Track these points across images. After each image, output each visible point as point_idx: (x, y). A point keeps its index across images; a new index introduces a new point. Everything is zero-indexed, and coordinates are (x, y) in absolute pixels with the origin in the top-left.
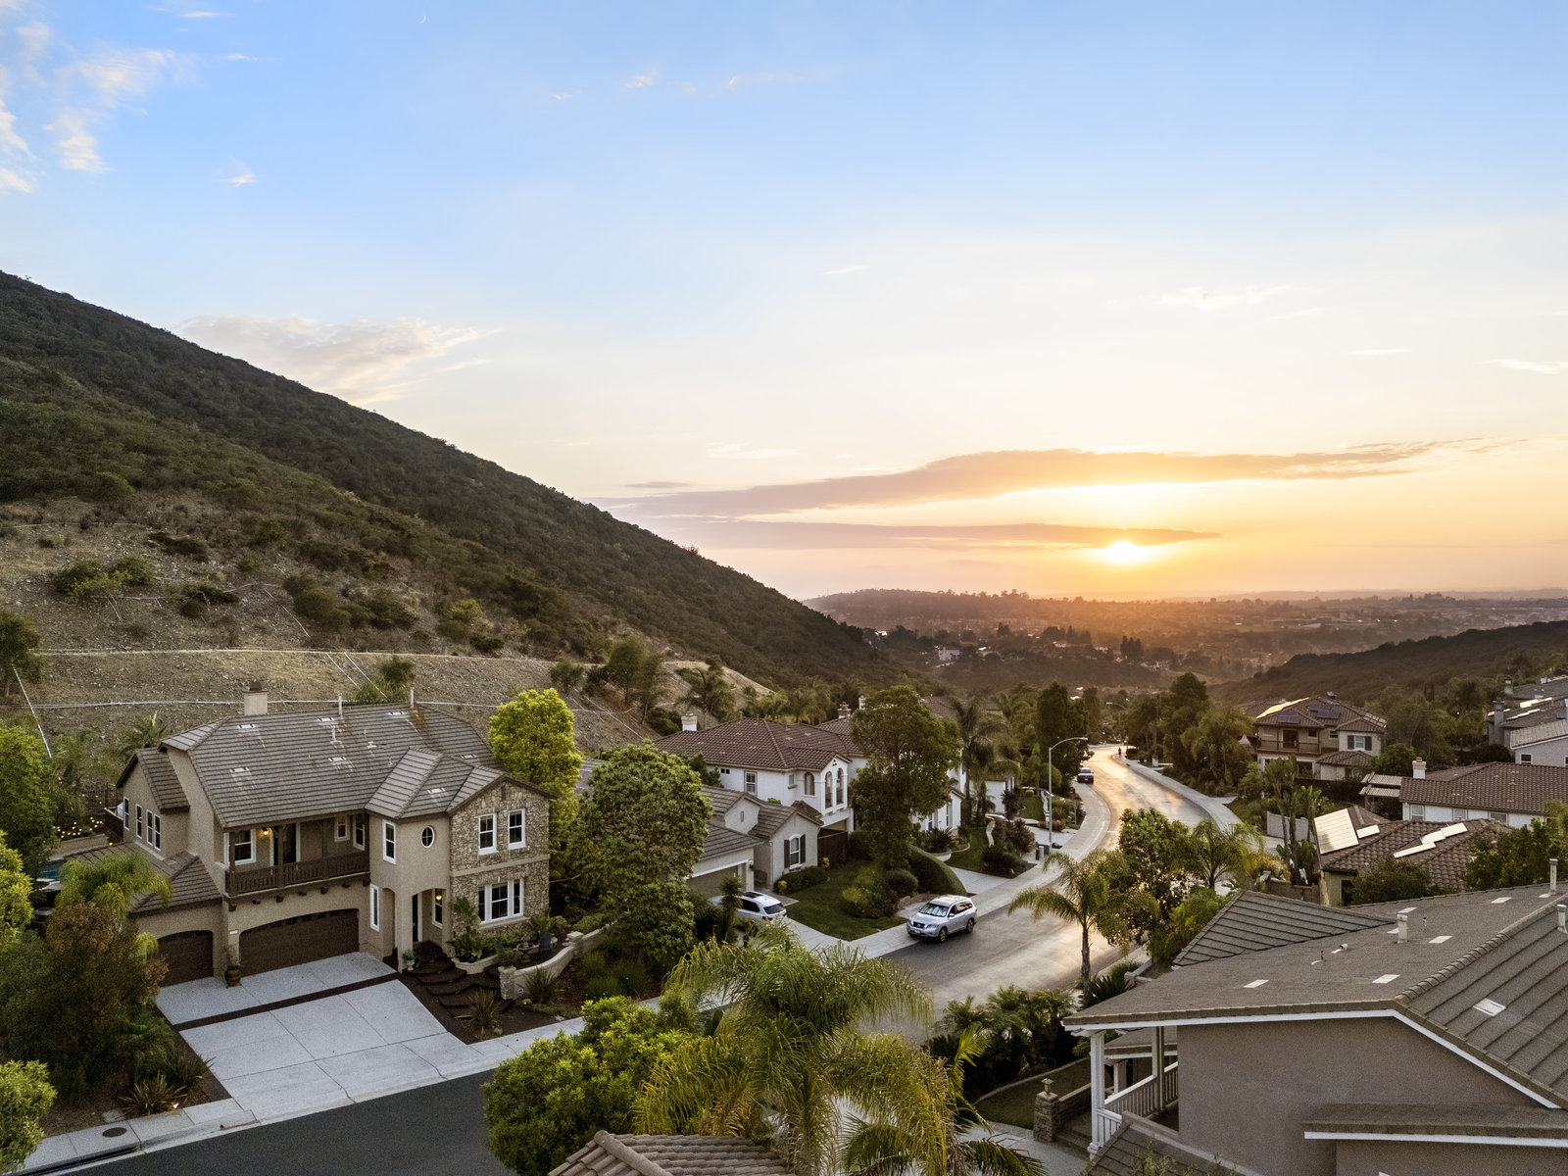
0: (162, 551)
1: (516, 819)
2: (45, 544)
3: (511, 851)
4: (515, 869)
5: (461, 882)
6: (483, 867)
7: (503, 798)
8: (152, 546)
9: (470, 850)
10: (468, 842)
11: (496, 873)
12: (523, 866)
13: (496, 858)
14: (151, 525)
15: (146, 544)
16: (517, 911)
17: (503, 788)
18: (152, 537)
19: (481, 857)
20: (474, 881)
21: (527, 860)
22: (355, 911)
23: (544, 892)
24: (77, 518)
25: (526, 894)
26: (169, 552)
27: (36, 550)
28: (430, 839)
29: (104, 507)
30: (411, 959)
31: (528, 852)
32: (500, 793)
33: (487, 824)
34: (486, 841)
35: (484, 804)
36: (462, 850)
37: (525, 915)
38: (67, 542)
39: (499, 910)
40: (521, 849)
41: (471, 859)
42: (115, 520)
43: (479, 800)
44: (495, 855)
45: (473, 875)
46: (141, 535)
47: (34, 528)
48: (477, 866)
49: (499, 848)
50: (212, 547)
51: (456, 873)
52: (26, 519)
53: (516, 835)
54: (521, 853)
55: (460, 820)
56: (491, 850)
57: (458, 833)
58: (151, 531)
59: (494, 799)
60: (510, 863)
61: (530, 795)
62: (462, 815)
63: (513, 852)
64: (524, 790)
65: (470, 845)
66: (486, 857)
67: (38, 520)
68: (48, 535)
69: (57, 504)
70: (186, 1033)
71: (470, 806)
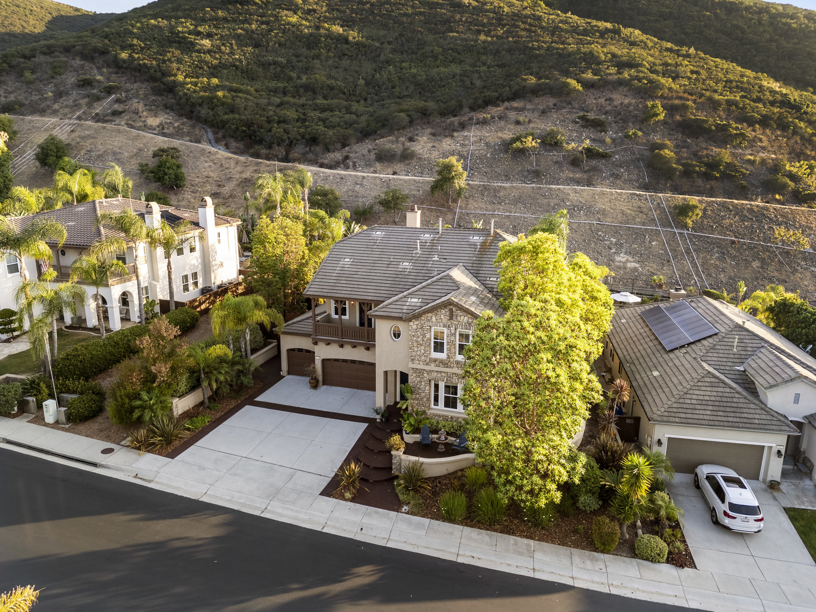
0: (581, 126)
1: (464, 337)
2: (518, 123)
3: (457, 361)
5: (415, 372)
6: (432, 367)
7: (451, 318)
8: (577, 123)
9: (423, 351)
11: (443, 374)
13: (444, 363)
14: (583, 110)
15: (574, 121)
17: (451, 311)
18: (580, 117)
19: (431, 358)
20: (425, 375)
24: (541, 108)
26: (583, 127)
27: (512, 127)
28: (399, 335)
29: (561, 101)
32: (448, 313)
33: (439, 335)
34: (439, 347)
35: (434, 319)
36: (416, 349)
38: (530, 121)
39: (451, 402)
41: (423, 358)
43: (430, 315)
44: (444, 360)
45: (424, 370)
46: (574, 116)
47: (517, 114)
48: (427, 364)
49: (449, 357)
52: (516, 109)
56: (442, 356)
58: (581, 114)
59: (443, 317)
62: (417, 323)
63: (457, 363)
64: (469, 316)
65: (423, 348)
67: (522, 110)
68: (521, 119)
69: (536, 100)
70: (247, 407)
71: (423, 318)
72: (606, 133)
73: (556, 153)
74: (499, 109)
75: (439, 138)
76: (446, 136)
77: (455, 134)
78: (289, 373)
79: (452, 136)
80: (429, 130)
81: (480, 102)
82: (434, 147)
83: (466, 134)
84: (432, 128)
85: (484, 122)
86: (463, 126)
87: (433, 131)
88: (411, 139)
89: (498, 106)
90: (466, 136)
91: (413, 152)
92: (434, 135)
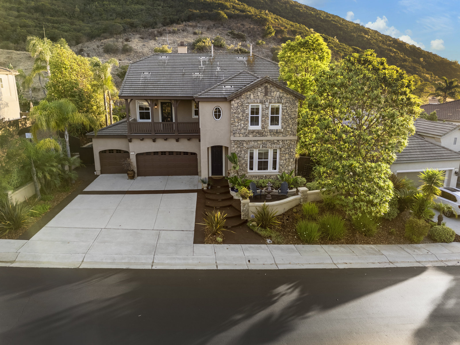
0: (232, 37)
1: (275, 111)
2: (195, 33)
3: (270, 130)
4: (272, 142)
5: (236, 144)
6: (251, 137)
7: (266, 94)
8: (229, 35)
9: (243, 125)
10: (241, 120)
11: (259, 143)
12: (278, 141)
13: (260, 133)
14: (230, 29)
15: (227, 35)
16: (275, 168)
17: (266, 88)
18: (230, 33)
19: (249, 131)
20: (245, 145)
21: (280, 138)
23: (292, 160)
24: (207, 26)
25: (281, 159)
26: (233, 38)
27: (192, 36)
28: (219, 116)
29: (217, 23)
31: (282, 133)
32: (263, 91)
33: (254, 111)
34: (255, 121)
35: (252, 96)
36: (237, 124)
37: (279, 172)
38: (202, 33)
39: (263, 165)
40: (277, 130)
41: (243, 131)
42: (219, 27)
43: (249, 93)
44: (258, 131)
45: (244, 141)
46: (226, 32)
47: (193, 29)
48: (246, 136)
49: (263, 127)
50: (249, 37)
51: (233, 138)
52: (191, 26)
53: (274, 120)
54: (277, 132)
55: (236, 105)
56: (258, 128)
57: (235, 113)
58: (230, 31)
59: (259, 94)
60: (269, 138)
61: (285, 95)
62: (237, 101)
63: (271, 131)
64: (281, 91)
65: (242, 122)
66: (253, 132)
67: (196, 26)
68: (197, 31)
69: (203, 22)
70: (79, 196)
71: (243, 97)
72: (246, 42)
73: (221, 51)
74: (181, 25)
75: (146, 40)
76: (151, 40)
77: (157, 38)
78: (102, 173)
79: (155, 40)
80: (138, 36)
81: (168, 20)
82: (144, 45)
83: (164, 38)
84: (140, 35)
85: (174, 32)
86: (161, 34)
87: (141, 36)
88: (127, 40)
89: (180, 24)
90: (164, 40)
91: (131, 47)
92: (142, 38)
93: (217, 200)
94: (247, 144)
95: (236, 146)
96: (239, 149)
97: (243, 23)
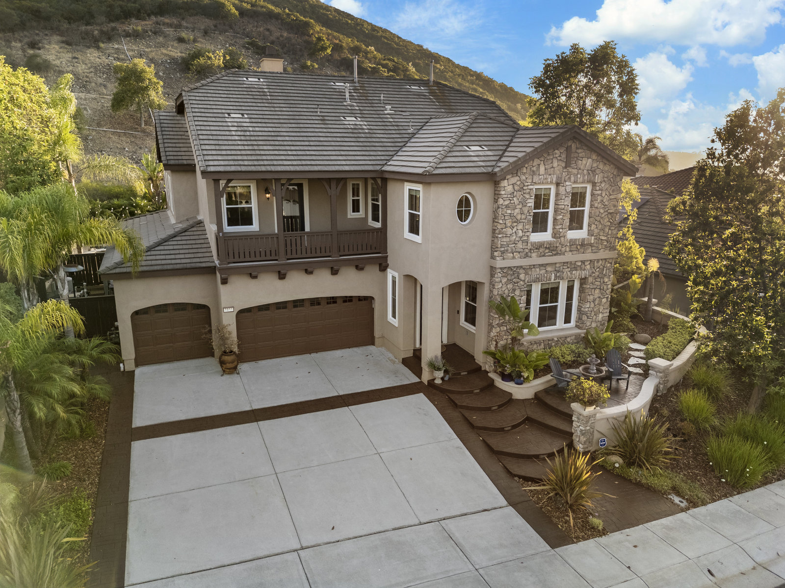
0: (254, 52)
1: (578, 198)
2: (181, 40)
3: (571, 240)
4: (573, 266)
5: (506, 275)
7: (568, 165)
9: (520, 233)
10: (518, 222)
12: (583, 262)
13: (551, 249)
14: (248, 37)
15: (244, 47)
16: (567, 320)
17: (569, 150)
18: (248, 43)
19: (533, 244)
20: (522, 276)
21: (589, 256)
22: (369, 300)
23: (604, 300)
24: (203, 27)
25: (581, 300)
26: (258, 53)
27: (176, 44)
28: (468, 213)
30: (439, 369)
31: (591, 245)
32: (564, 156)
33: (541, 200)
34: (539, 223)
35: (542, 168)
36: (509, 231)
37: (577, 326)
38: (195, 41)
39: (547, 316)
40: (583, 240)
42: (226, 31)
44: (550, 243)
45: (521, 267)
46: (241, 42)
47: (176, 31)
49: (555, 235)
50: (285, 54)
51: (500, 263)
52: (170, 25)
53: (576, 221)
54: (582, 245)
55: (510, 189)
56: (547, 236)
57: (507, 207)
58: (247, 40)
59: (555, 163)
60: (569, 257)
61: (601, 166)
63: (573, 242)
64: (594, 157)
66: (539, 246)
67: (178, 27)
68: (184, 35)
69: (191, 19)
70: (139, 447)
74: (147, 23)
75: (79, 48)
76: (89, 47)
77: (102, 45)
79: (98, 48)
80: (56, 38)
81: (117, 10)
82: (75, 58)
83: (116, 46)
84: (61, 36)
85: (136, 36)
86: (109, 37)
87: (64, 39)
88: (33, 45)
89: (145, 20)
90: (117, 49)
91: (45, 61)
92: (68, 43)
93: (489, 409)
94: (526, 274)
95: (504, 280)
96: (510, 286)
97: (269, 27)
